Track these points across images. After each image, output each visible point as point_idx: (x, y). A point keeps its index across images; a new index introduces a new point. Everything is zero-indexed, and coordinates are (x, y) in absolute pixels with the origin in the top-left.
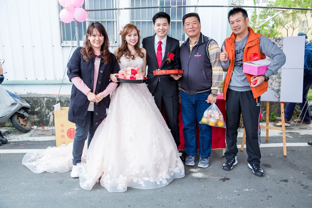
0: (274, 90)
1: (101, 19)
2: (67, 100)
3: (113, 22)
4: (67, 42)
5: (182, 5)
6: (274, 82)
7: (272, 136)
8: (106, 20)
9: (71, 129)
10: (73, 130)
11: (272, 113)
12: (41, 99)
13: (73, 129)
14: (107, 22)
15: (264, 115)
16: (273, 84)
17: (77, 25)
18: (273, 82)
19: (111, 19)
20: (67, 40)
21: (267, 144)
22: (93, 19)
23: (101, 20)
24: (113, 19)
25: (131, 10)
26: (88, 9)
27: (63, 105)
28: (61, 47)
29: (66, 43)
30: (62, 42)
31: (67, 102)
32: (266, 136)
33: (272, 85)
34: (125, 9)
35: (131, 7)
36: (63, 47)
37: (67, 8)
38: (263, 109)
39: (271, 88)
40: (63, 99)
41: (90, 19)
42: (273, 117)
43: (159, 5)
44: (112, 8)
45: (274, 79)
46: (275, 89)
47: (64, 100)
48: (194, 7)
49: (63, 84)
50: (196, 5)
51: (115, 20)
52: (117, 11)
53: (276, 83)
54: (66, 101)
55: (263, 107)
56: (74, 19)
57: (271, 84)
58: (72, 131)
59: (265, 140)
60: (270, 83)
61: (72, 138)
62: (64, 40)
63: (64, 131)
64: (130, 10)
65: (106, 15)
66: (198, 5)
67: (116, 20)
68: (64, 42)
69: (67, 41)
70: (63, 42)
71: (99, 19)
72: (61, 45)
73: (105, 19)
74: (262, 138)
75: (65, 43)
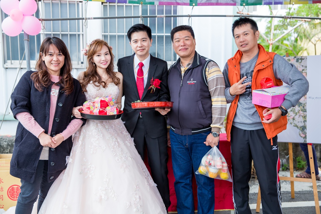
0: (297, 127)
1: (62, 32)
2: (10, 144)
3: (79, 35)
4: (12, 63)
5: (172, 15)
6: (298, 116)
7: (299, 191)
8: (69, 33)
9: (14, 187)
10: (17, 188)
11: (298, 158)
13: (16, 187)
14: (71, 35)
15: (287, 161)
16: (296, 119)
17: (26, 39)
18: (295, 116)
19: (76, 32)
20: (12, 59)
21: (292, 202)
22: (51, 32)
23: (62, 33)
24: (79, 31)
25: (103, 20)
26: (44, 18)
27: (4, 150)
28: (3, 69)
29: (12, 64)
30: (5, 62)
31: (10, 147)
32: (290, 191)
33: (294, 121)
34: (95, 18)
35: (103, 17)
36: (7, 68)
37: (13, 15)
38: (285, 153)
39: (293, 124)
40: (5, 142)
41: (46, 31)
42: (300, 163)
43: (140, 14)
44: (77, 17)
45: (297, 111)
46: (299, 126)
47: (6, 143)
48: (187, 17)
49: (6, 121)
50: (190, 14)
51: (81, 33)
52: (84, 21)
53: (300, 118)
54: (8, 145)
55: (285, 150)
56: (23, 31)
57: (294, 119)
58: (15, 189)
59: (290, 197)
60: (292, 117)
61: (15, 199)
62: (9, 59)
63: (3, 189)
64: (101, 20)
65: (68, 26)
66: (192, 14)
67: (83, 33)
68: (9, 62)
69: (13, 61)
70: (7, 62)
71: (59, 32)
72: (3, 66)
73: (68, 32)
74: (286, 194)
75: (10, 64)
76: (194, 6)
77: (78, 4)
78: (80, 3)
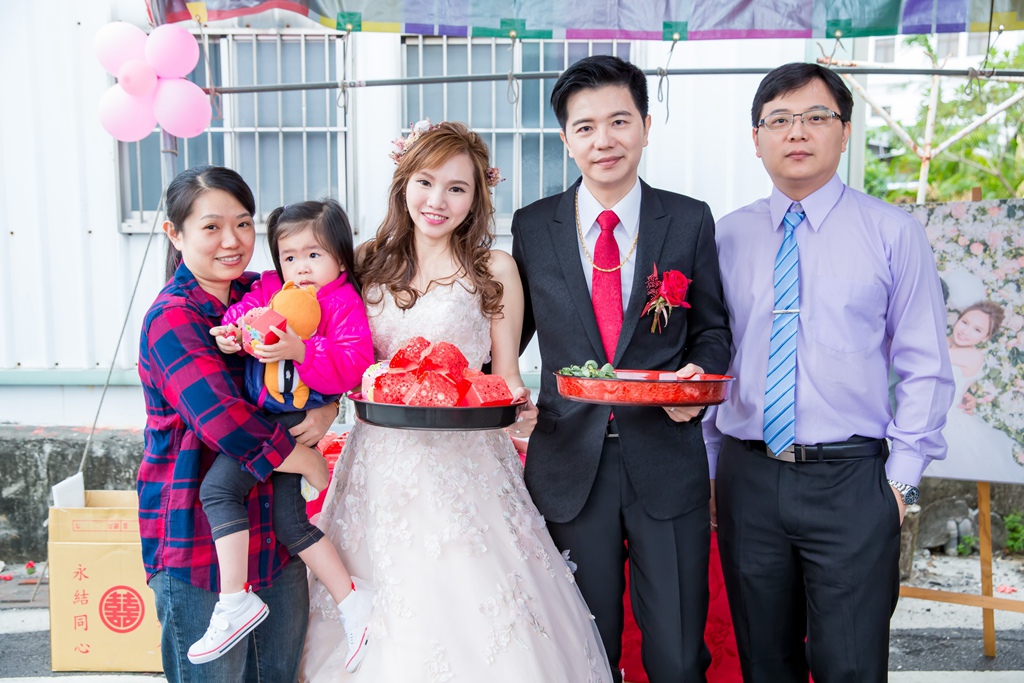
0: (1007, 431)
1: (284, 126)
2: (136, 454)
3: (334, 135)
4: (145, 218)
6: (1009, 395)
7: (1012, 631)
8: (304, 129)
9: (119, 592)
10: (128, 595)
11: (1011, 517)
12: (29, 446)
13: (125, 592)
14: (310, 135)
15: (973, 526)
16: (1001, 406)
17: (169, 148)
18: (1000, 393)
19: (325, 126)
20: (145, 209)
21: (987, 672)
22: (253, 126)
23: (286, 129)
24: (334, 123)
25: (405, 87)
26: (235, 85)
27: (120, 471)
28: (119, 237)
29: (142, 221)
30: (124, 217)
31: (137, 462)
32: (981, 627)
33: (997, 411)
34: (369, 84)
35: (405, 77)
36: (130, 234)
37: (127, 80)
38: (967, 500)
39: (992, 422)
40: (123, 447)
41: (240, 126)
42: (1016, 535)
43: (518, 70)
44: (327, 81)
45: (1005, 379)
46: (1013, 429)
47: (124, 452)
48: (655, 77)
50: (664, 68)
51: (340, 128)
52: (339, 91)
53: (1016, 401)
54: (131, 456)
55: (968, 492)
56: (158, 126)
57: (995, 404)
58: (122, 598)
59: (980, 650)
60: (990, 398)
61: (122, 628)
62: (135, 207)
63: (89, 598)
64: (399, 87)
65: (304, 109)
66: (672, 67)
67: (345, 129)
68: (136, 214)
69: (147, 214)
70: (130, 218)
71: (277, 126)
72: (120, 229)
73: (301, 126)
74: (967, 639)
75: (139, 221)
76: (675, 41)
77: (332, 44)
78: (339, 42)
